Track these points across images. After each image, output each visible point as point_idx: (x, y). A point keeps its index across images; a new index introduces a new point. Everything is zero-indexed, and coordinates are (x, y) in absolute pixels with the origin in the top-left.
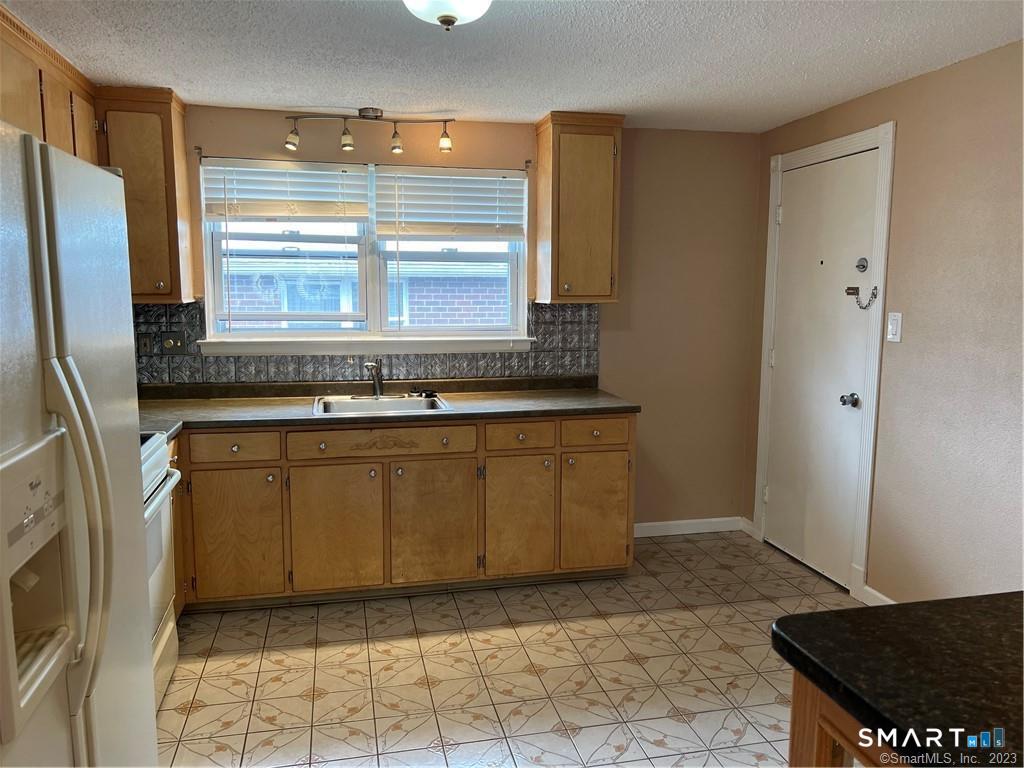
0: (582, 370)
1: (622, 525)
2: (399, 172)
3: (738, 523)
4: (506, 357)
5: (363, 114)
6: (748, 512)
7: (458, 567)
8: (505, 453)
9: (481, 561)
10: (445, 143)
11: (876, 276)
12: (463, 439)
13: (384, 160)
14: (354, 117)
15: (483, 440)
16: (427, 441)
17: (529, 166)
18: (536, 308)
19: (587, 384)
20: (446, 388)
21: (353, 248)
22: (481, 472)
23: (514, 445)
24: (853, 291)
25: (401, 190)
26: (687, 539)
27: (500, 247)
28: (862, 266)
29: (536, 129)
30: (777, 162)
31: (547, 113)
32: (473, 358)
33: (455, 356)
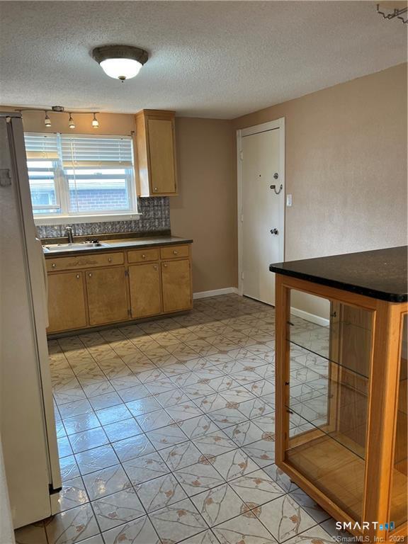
0: (163, 227)
1: (188, 292)
2: (72, 137)
3: (232, 290)
4: (129, 223)
5: (54, 109)
6: (236, 284)
7: (119, 315)
8: (137, 264)
9: (130, 312)
10: (95, 123)
11: (281, 181)
12: (118, 259)
13: (65, 131)
14: (50, 110)
15: (127, 258)
16: (101, 260)
17: (133, 134)
18: (141, 199)
19: (166, 233)
20: (103, 238)
21: (51, 174)
22: (127, 273)
23: (140, 260)
24: (273, 187)
25: (74, 145)
26: (212, 298)
27: (122, 171)
28: (276, 177)
29: (135, 117)
30: (239, 133)
31: (142, 109)
32: (113, 224)
33: (105, 223)
